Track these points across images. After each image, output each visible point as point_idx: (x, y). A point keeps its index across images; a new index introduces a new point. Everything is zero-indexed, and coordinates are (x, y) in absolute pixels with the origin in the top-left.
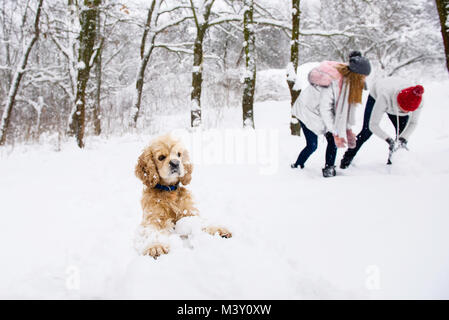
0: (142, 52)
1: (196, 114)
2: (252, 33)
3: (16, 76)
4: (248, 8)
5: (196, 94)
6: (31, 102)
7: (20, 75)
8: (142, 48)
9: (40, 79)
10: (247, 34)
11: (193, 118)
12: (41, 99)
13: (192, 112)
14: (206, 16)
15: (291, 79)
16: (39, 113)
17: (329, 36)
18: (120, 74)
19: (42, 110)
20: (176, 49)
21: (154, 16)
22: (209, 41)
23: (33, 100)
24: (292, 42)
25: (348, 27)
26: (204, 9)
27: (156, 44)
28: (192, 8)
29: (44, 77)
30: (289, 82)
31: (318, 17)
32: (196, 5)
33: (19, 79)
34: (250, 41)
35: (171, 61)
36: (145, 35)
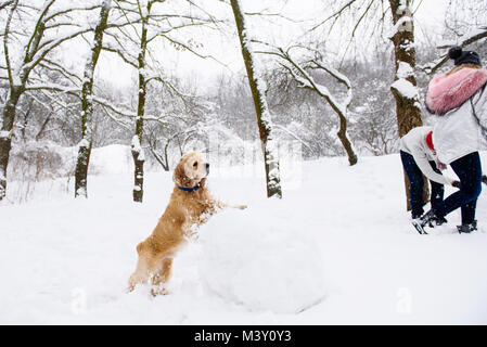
5: (3, 163)
14: (24, 80)
15: (136, 149)
26: (22, 72)
28: (9, 69)
30: (134, 152)
34: (88, 111)
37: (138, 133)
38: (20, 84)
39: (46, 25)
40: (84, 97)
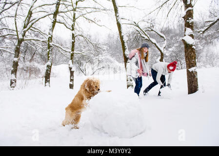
1: (14, 82)
4: (50, 36)
5: (14, 72)
10: (49, 46)
11: (12, 83)
13: (11, 80)
24: (71, 52)
26: (22, 32)
28: (17, 31)
30: (69, 67)
37: (71, 59)
40: (49, 43)
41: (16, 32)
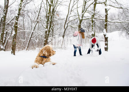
0: (64, 27)
2: (94, 21)
3: (32, 33)
4: (93, 14)
6: (35, 40)
7: (33, 33)
8: (65, 26)
9: (38, 34)
10: (93, 21)
12: (38, 39)
14: (82, 17)
15: (105, 34)
16: (37, 43)
17: (120, 22)
18: (59, 34)
19: (38, 42)
20: (74, 27)
21: (68, 18)
22: (84, 25)
23: (36, 39)
24: (105, 23)
25: (127, 20)
26: (82, 15)
27: (68, 25)
29: (39, 34)
30: (104, 35)
31: (118, 17)
32: (79, 14)
33: (32, 34)
34: (93, 23)
35: (73, 30)
36: (65, 23)
37: (105, 28)
38: (81, 19)
39: (87, 2)
40: (92, 19)
41: (78, 16)
